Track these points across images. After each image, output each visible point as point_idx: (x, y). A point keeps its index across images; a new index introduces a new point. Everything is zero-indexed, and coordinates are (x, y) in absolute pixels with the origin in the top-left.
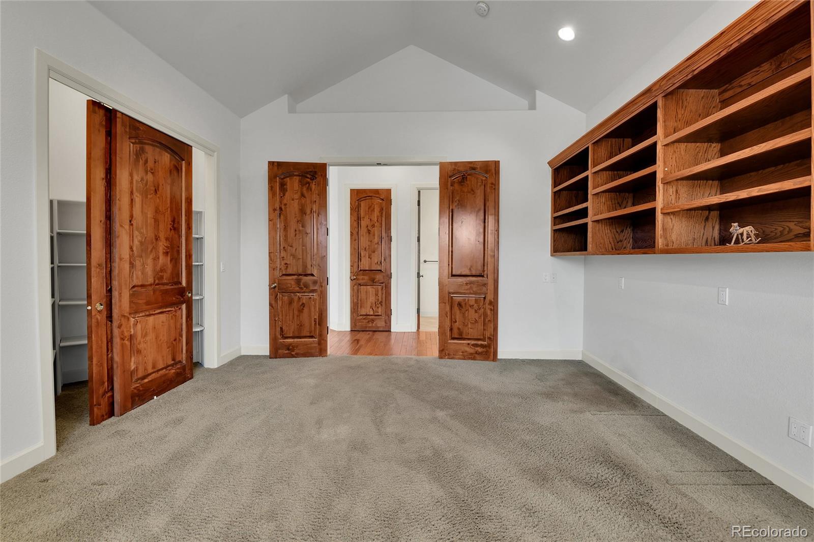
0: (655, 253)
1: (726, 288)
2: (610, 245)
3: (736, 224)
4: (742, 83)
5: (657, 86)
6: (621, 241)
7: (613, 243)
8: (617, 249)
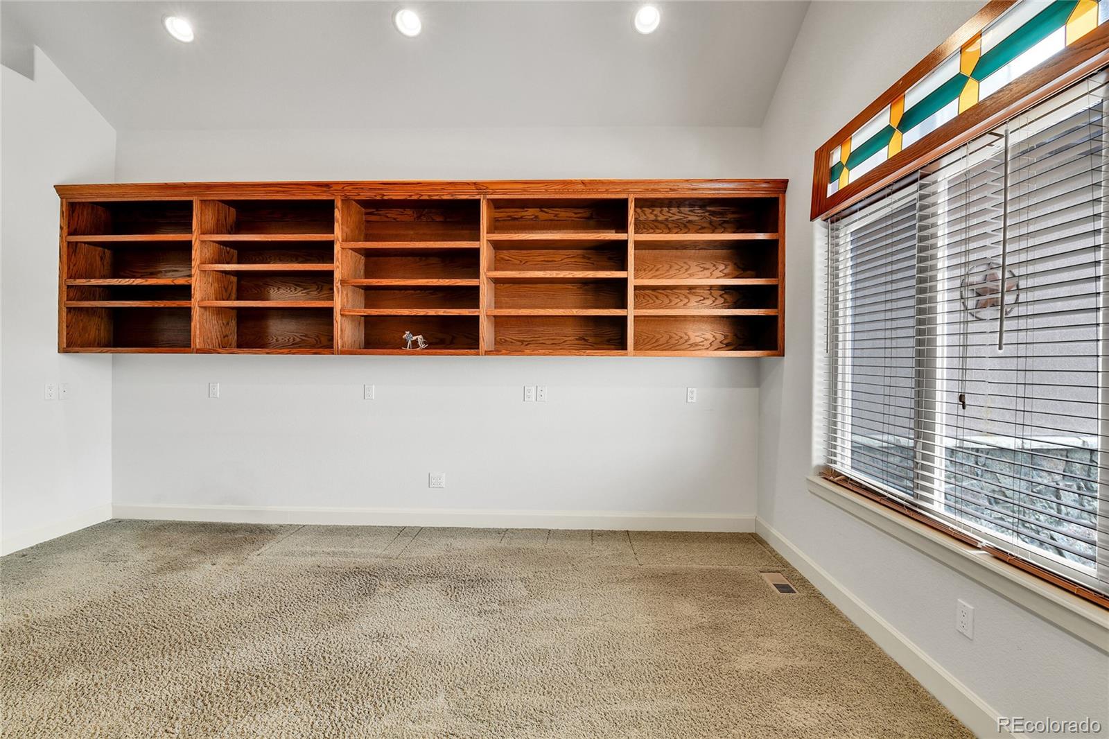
0: (333, 354)
1: (372, 385)
2: (217, 340)
3: (408, 332)
4: (389, 215)
5: (340, 188)
6: (227, 336)
7: (219, 339)
8: (223, 346)
